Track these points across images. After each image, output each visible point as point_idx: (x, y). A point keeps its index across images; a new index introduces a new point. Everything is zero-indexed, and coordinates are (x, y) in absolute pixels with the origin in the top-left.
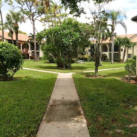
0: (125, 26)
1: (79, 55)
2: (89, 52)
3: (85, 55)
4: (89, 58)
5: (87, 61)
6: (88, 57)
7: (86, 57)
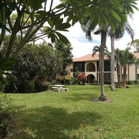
0: (130, 30)
1: (57, 76)
2: (71, 71)
3: (66, 76)
4: (72, 80)
5: (69, 84)
6: (70, 79)
7: (67, 78)
